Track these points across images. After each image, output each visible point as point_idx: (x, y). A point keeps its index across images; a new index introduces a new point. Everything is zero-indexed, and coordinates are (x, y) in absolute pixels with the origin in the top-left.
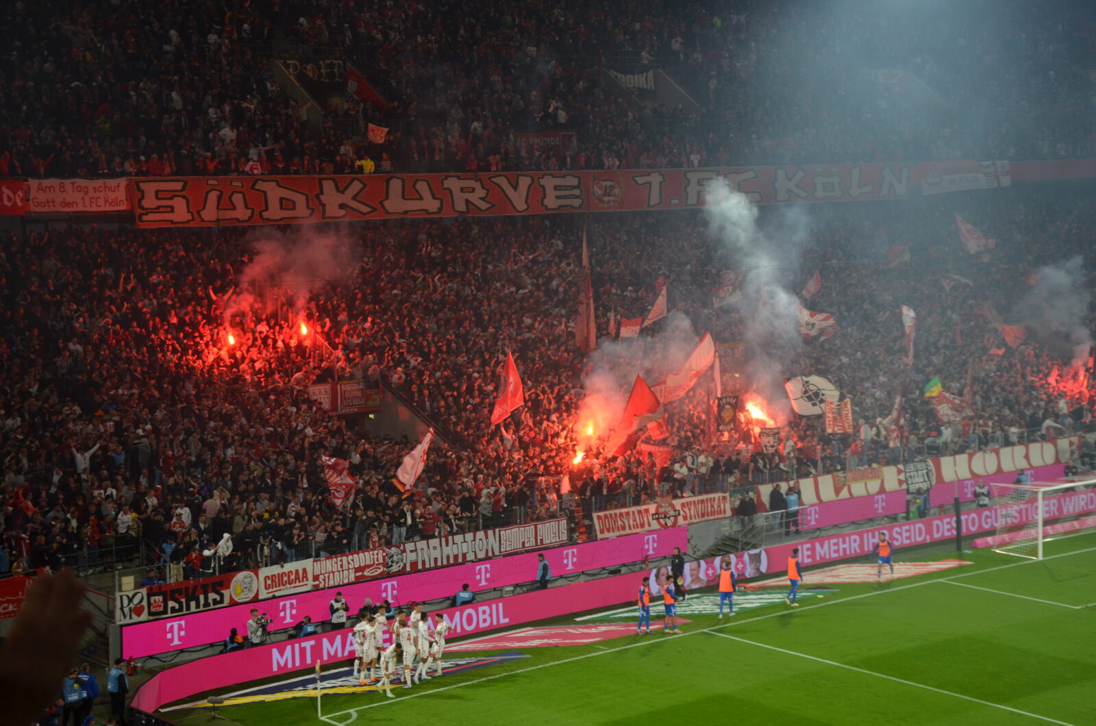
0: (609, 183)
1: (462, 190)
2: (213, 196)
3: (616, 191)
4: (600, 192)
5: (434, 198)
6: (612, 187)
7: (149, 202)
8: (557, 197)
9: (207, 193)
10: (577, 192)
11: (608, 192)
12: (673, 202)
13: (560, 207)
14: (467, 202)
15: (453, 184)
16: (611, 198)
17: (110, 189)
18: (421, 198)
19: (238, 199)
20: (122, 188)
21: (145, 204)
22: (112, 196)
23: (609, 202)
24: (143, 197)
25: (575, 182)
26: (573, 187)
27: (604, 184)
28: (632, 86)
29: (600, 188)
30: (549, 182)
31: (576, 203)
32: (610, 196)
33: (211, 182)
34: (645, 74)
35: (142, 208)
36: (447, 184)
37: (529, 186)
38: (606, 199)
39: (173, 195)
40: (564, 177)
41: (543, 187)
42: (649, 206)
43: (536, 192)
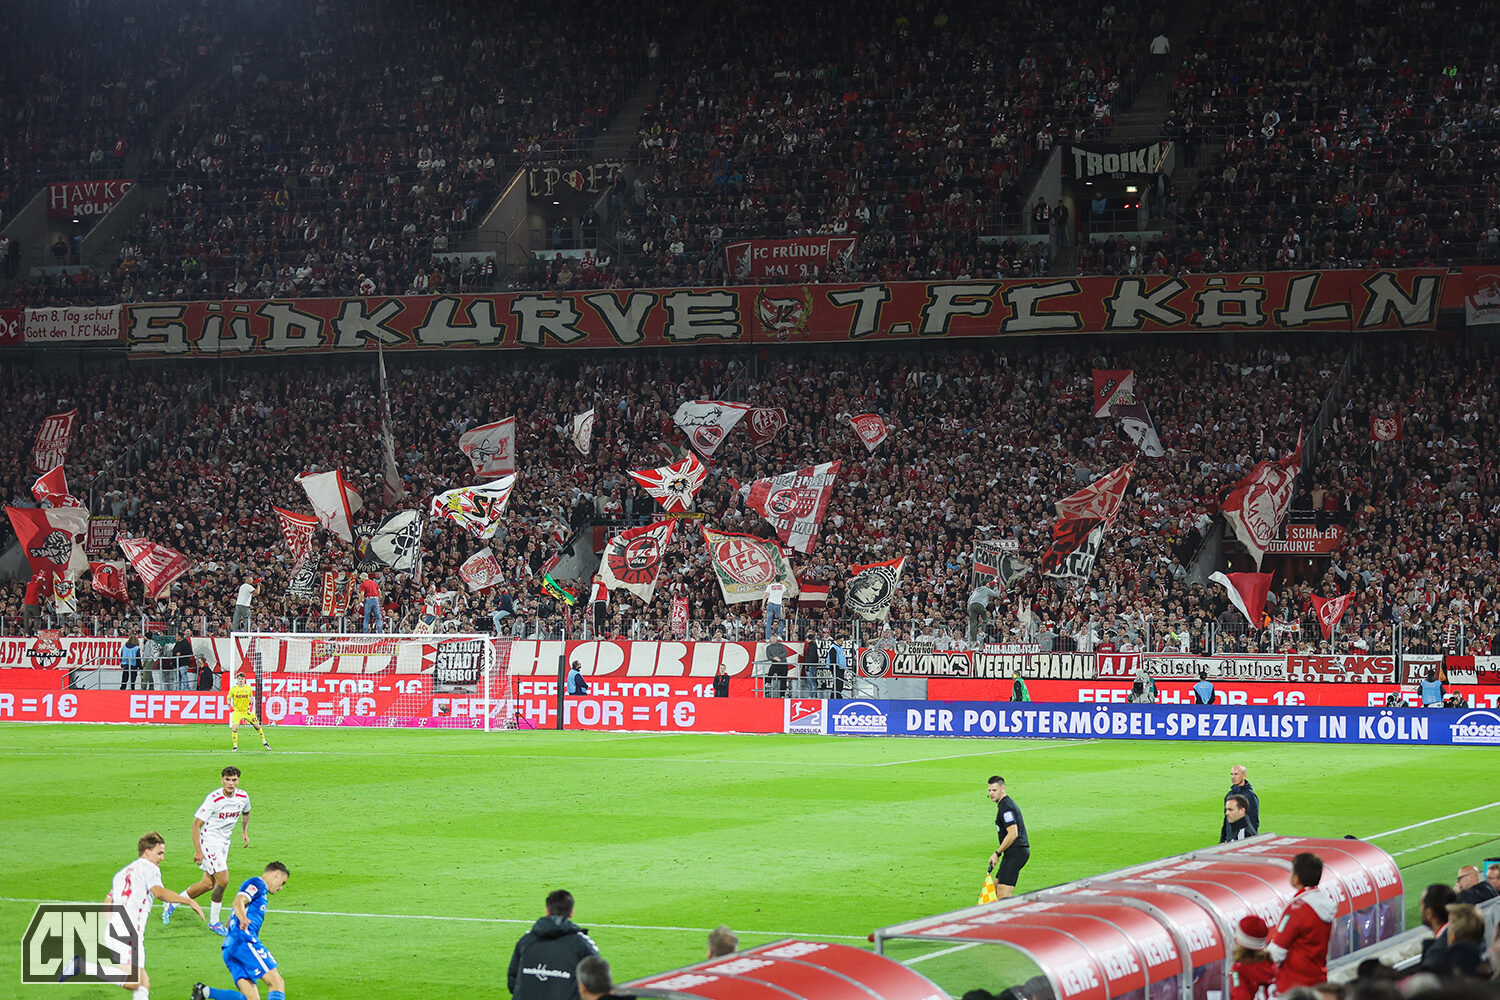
0: (787, 303)
1: (539, 314)
2: (214, 324)
3: (797, 314)
4: (769, 316)
5: (493, 324)
6: (791, 309)
7: (140, 331)
8: (692, 323)
9: (207, 320)
10: (730, 316)
11: (784, 315)
12: (898, 329)
13: (697, 337)
14: (543, 329)
15: (528, 306)
16: (789, 325)
17: (102, 317)
18: (474, 325)
19: (240, 326)
20: (116, 316)
21: (136, 333)
22: (102, 324)
23: (783, 329)
24: (134, 327)
25: (728, 301)
26: (723, 309)
27: (777, 304)
28: (1116, 169)
29: (771, 310)
30: (680, 303)
31: (728, 331)
32: (788, 321)
33: (212, 307)
34: (1143, 152)
35: (132, 337)
36: (518, 306)
37: (648, 309)
38: (779, 325)
39: (166, 322)
40: (709, 294)
41: (671, 309)
42: (853, 335)
43: (658, 317)
